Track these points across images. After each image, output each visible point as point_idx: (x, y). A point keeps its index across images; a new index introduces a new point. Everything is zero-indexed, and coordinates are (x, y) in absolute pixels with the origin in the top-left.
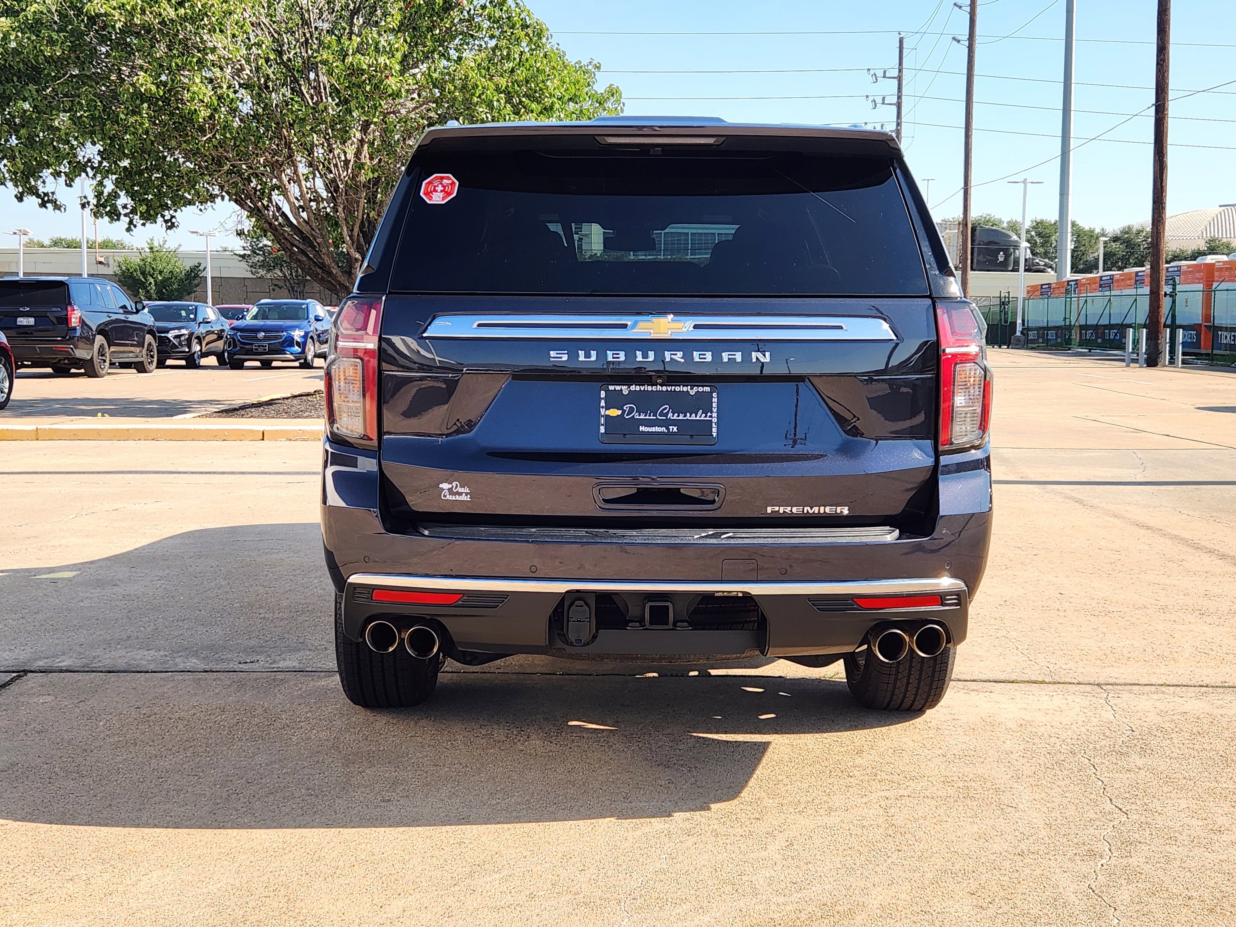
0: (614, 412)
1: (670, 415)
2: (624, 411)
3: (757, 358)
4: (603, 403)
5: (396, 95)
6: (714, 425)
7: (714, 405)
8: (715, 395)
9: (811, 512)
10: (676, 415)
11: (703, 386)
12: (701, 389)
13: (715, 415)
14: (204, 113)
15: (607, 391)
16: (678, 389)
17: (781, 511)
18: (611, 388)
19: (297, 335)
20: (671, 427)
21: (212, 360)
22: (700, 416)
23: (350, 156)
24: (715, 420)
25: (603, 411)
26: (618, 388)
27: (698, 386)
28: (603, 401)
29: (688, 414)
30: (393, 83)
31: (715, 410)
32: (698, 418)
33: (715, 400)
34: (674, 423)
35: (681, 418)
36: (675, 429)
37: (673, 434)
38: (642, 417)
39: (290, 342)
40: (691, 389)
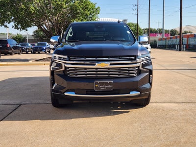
5: (65, 8)
14: (33, 11)
19: (44, 48)
21: (30, 52)
23: (56, 18)
30: (64, 6)
39: (43, 49)
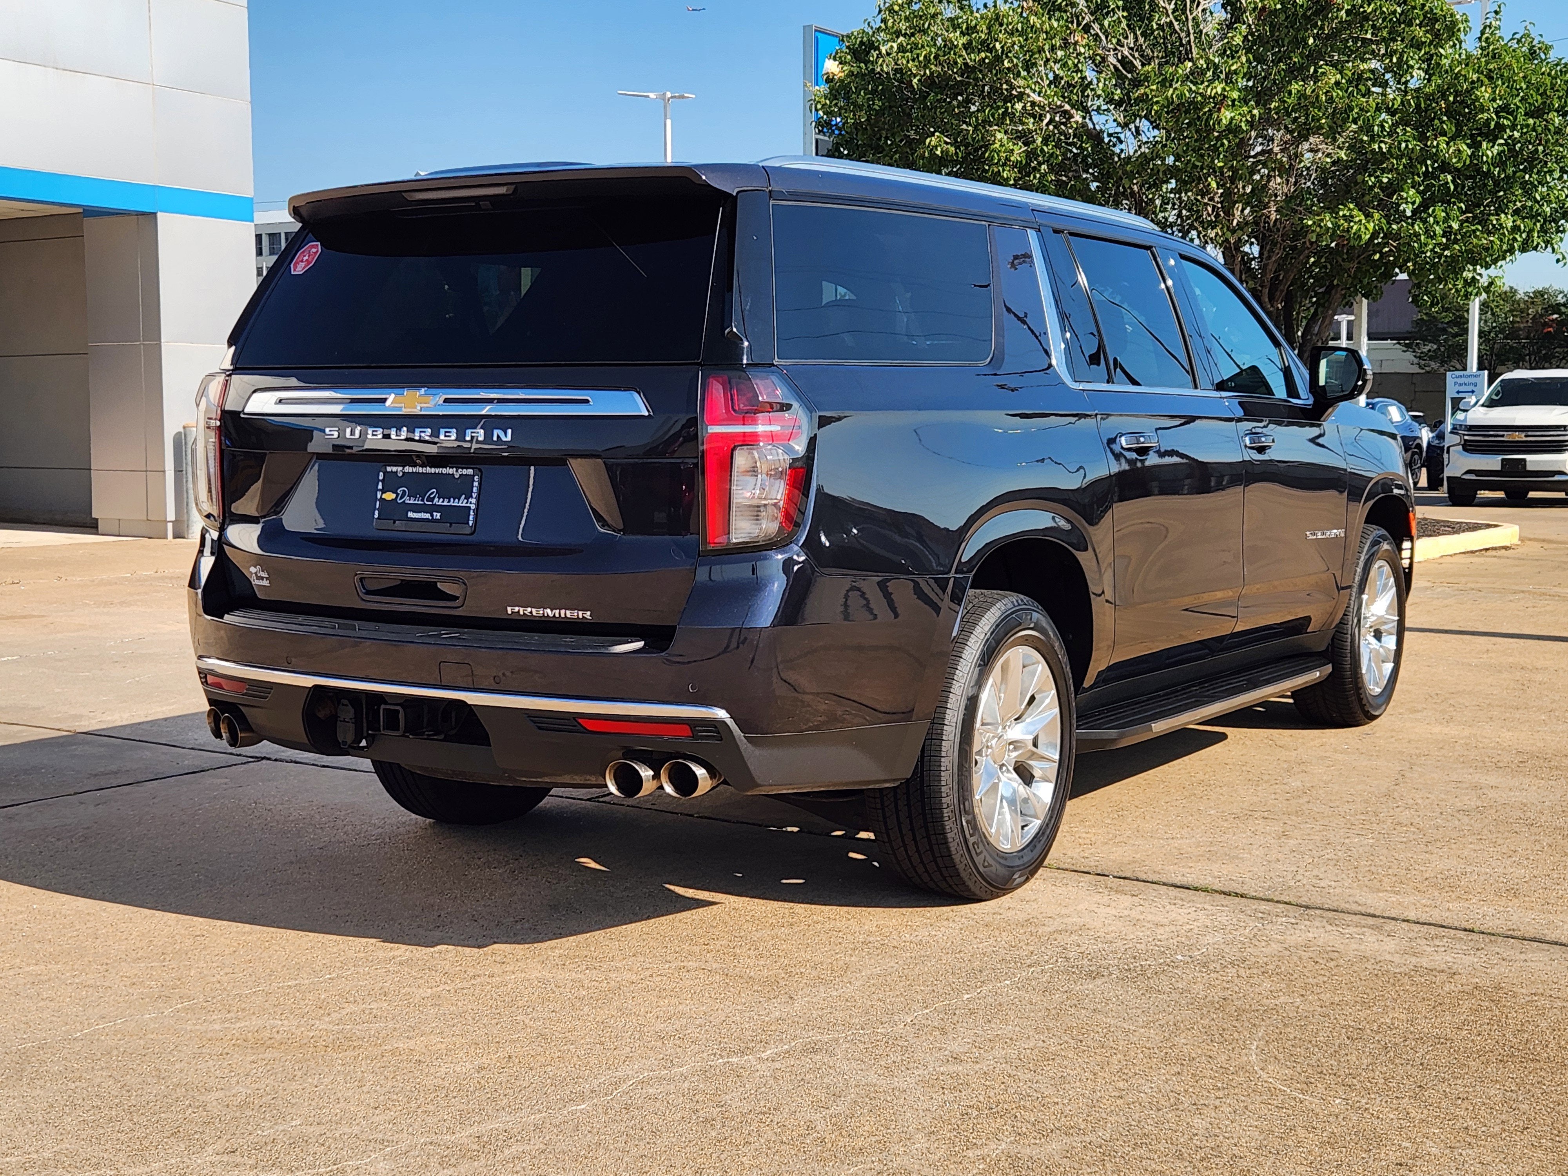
0: (389, 496)
1: (436, 499)
2: (398, 494)
3: (498, 437)
4: (380, 486)
6: (472, 513)
7: (475, 489)
8: (476, 478)
9: (551, 615)
10: (441, 500)
11: (467, 468)
12: (465, 472)
13: (474, 501)
15: (385, 473)
16: (444, 471)
17: (521, 613)
18: (389, 469)
20: (435, 514)
22: (463, 502)
24: (473, 507)
25: (379, 494)
26: (394, 469)
27: (463, 468)
28: (380, 484)
29: (452, 500)
31: (474, 495)
32: (460, 504)
33: (476, 484)
34: (438, 508)
35: (445, 503)
36: (438, 517)
37: (437, 521)
38: (411, 502)
40: (457, 471)
